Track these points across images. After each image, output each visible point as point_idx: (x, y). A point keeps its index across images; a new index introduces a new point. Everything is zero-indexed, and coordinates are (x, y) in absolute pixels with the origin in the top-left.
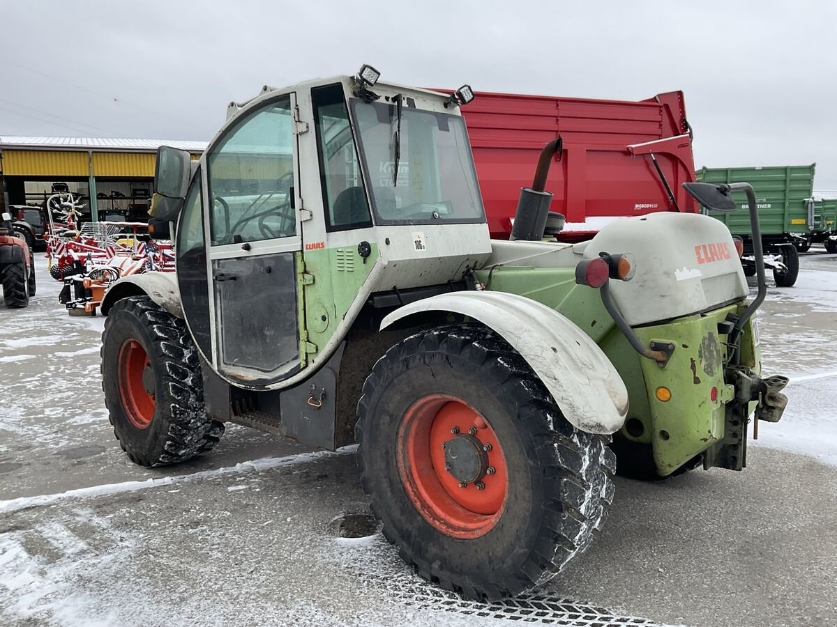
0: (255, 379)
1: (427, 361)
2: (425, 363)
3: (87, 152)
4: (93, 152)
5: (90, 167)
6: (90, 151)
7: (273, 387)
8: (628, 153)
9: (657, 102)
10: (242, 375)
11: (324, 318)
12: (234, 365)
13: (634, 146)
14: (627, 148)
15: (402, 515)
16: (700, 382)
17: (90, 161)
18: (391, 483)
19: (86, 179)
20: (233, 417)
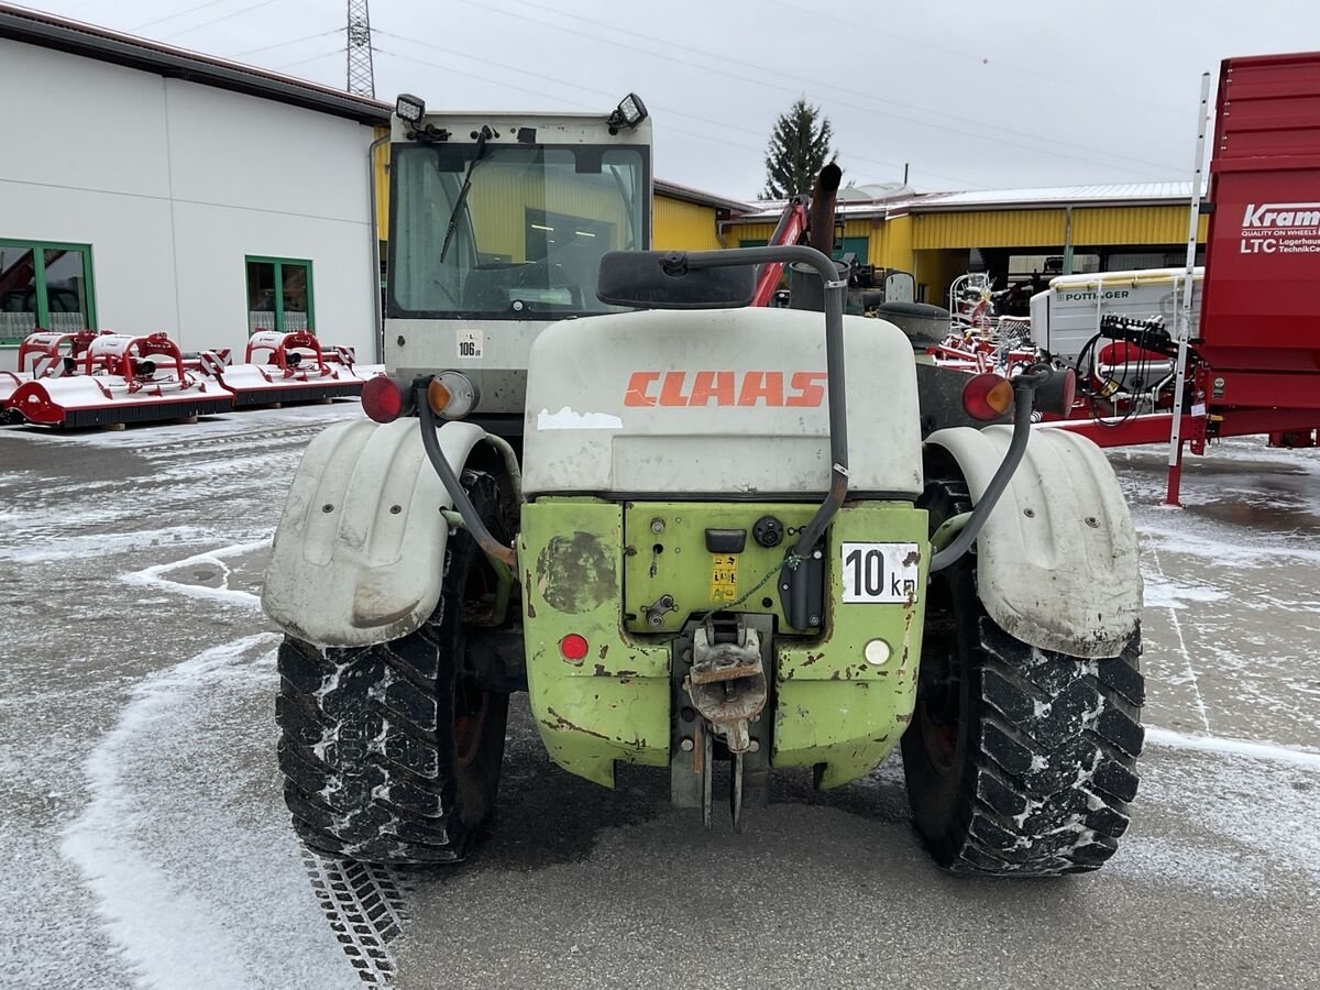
3: (1065, 209)
4: (1074, 208)
5: (1067, 231)
6: (1070, 206)
16: (535, 616)
17: (1068, 223)
19: (1060, 250)
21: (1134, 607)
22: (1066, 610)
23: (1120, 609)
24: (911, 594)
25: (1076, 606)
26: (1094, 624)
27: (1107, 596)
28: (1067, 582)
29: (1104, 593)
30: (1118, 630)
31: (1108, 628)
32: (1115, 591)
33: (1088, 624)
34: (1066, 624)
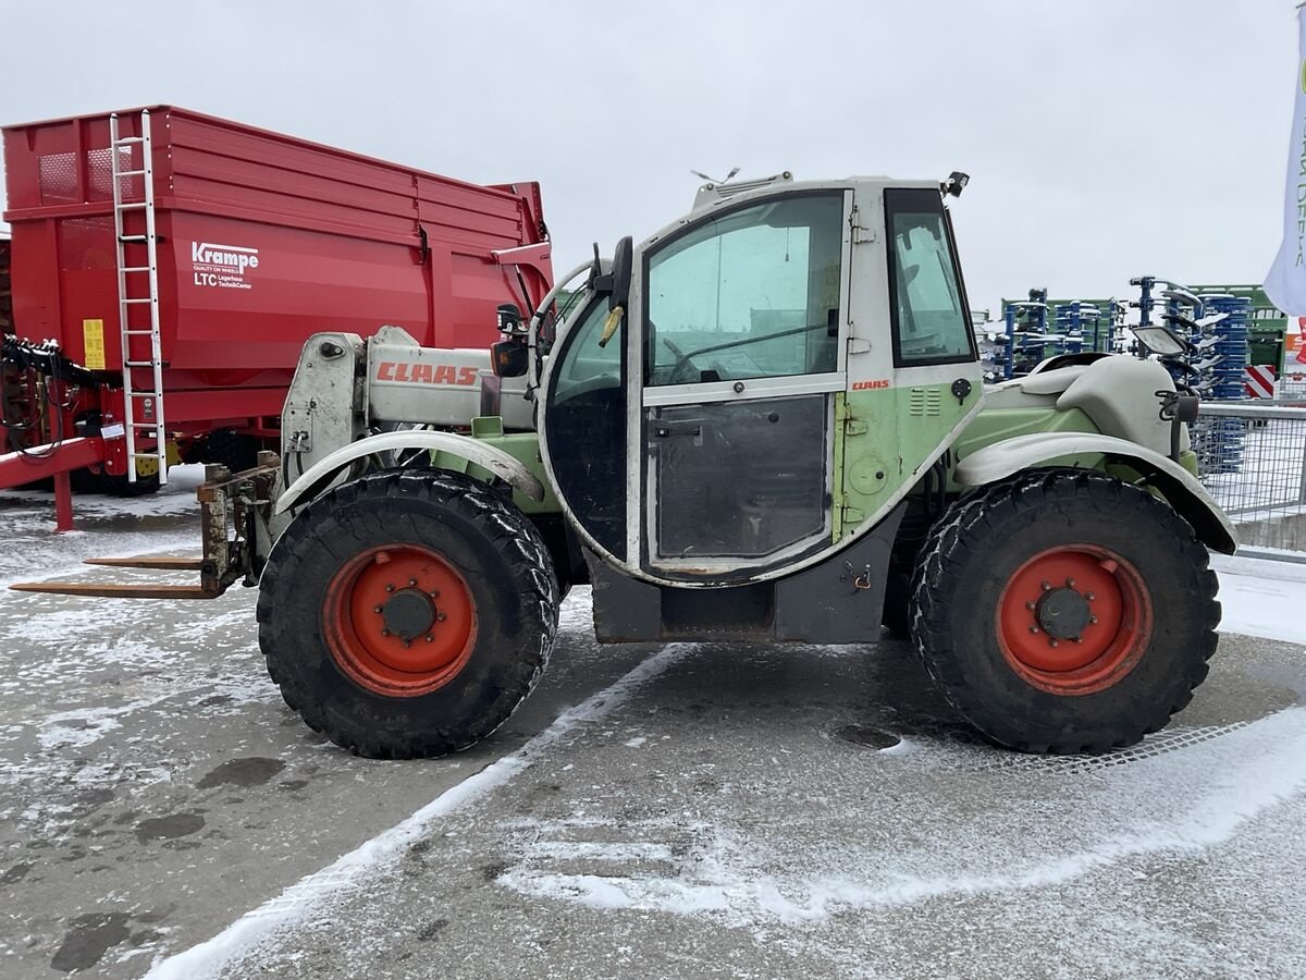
0: (733, 569)
1: (1063, 509)
2: (1060, 512)
7: (763, 577)
8: (492, 260)
9: (513, 193)
10: (702, 569)
11: (879, 476)
12: (682, 557)
13: (499, 252)
14: (492, 255)
15: (1009, 690)
18: (991, 659)
20: (665, 634)
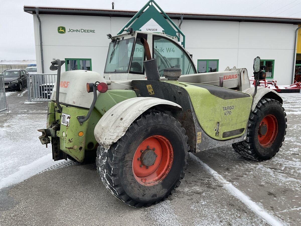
21: (114, 139)
22: (101, 136)
23: (110, 138)
24: (68, 124)
25: (103, 135)
26: (104, 140)
27: (109, 135)
28: (104, 130)
29: (109, 134)
30: (108, 143)
31: (106, 142)
32: (111, 134)
33: (103, 140)
34: (100, 139)
